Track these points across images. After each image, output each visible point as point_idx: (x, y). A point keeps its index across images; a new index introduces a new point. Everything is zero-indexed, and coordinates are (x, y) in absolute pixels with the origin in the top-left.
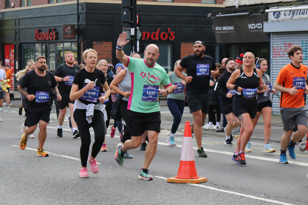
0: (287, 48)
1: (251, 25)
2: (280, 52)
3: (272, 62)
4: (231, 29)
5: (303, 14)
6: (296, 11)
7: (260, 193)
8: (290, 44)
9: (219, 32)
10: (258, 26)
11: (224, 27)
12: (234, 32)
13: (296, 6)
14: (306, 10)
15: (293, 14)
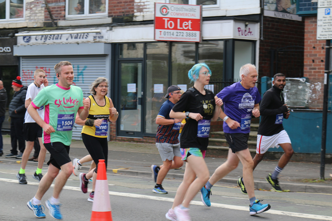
2: (31, 75)
5: (57, 39)
6: (49, 36)
10: (6, 49)
13: (49, 31)
14: (60, 35)
15: (46, 39)
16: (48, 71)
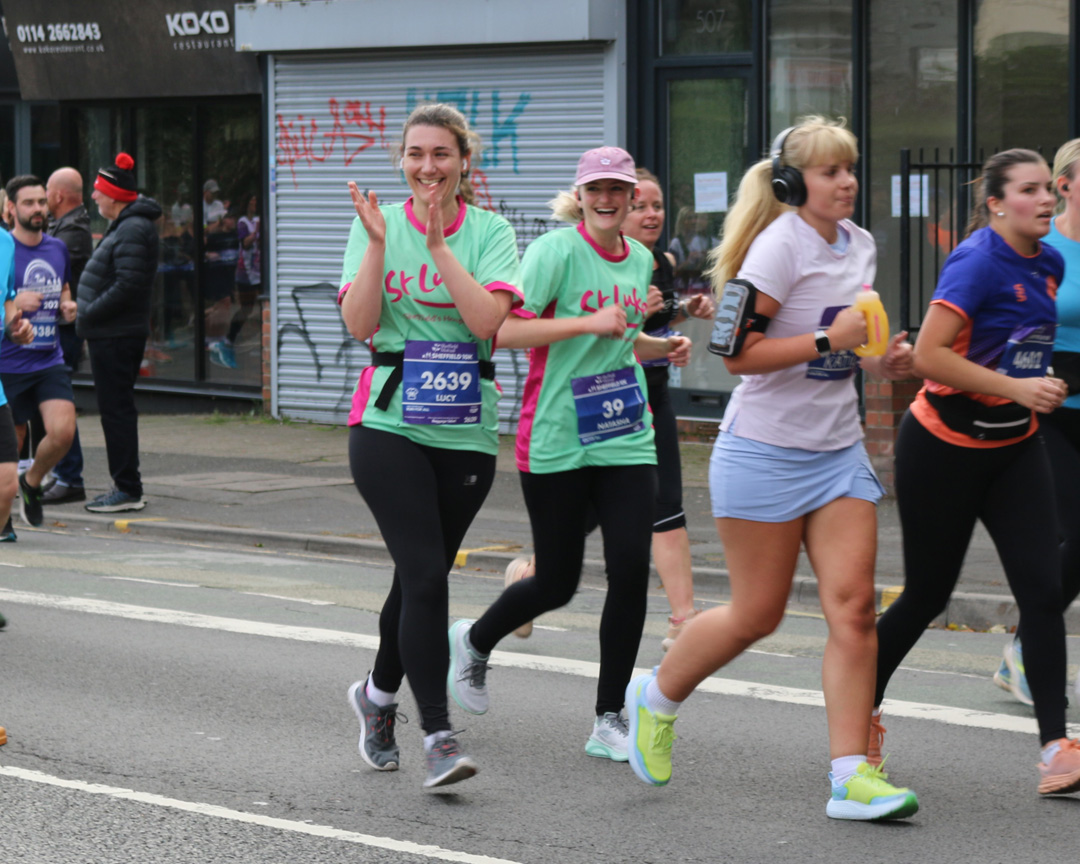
0: (342, 122)
1: (177, 17)
2: (312, 138)
3: (277, 185)
4: (87, 38)
7: (251, 790)
8: (358, 104)
9: (35, 50)
10: (209, 21)
11: (55, 25)
12: (100, 48)
16: (377, 121)
